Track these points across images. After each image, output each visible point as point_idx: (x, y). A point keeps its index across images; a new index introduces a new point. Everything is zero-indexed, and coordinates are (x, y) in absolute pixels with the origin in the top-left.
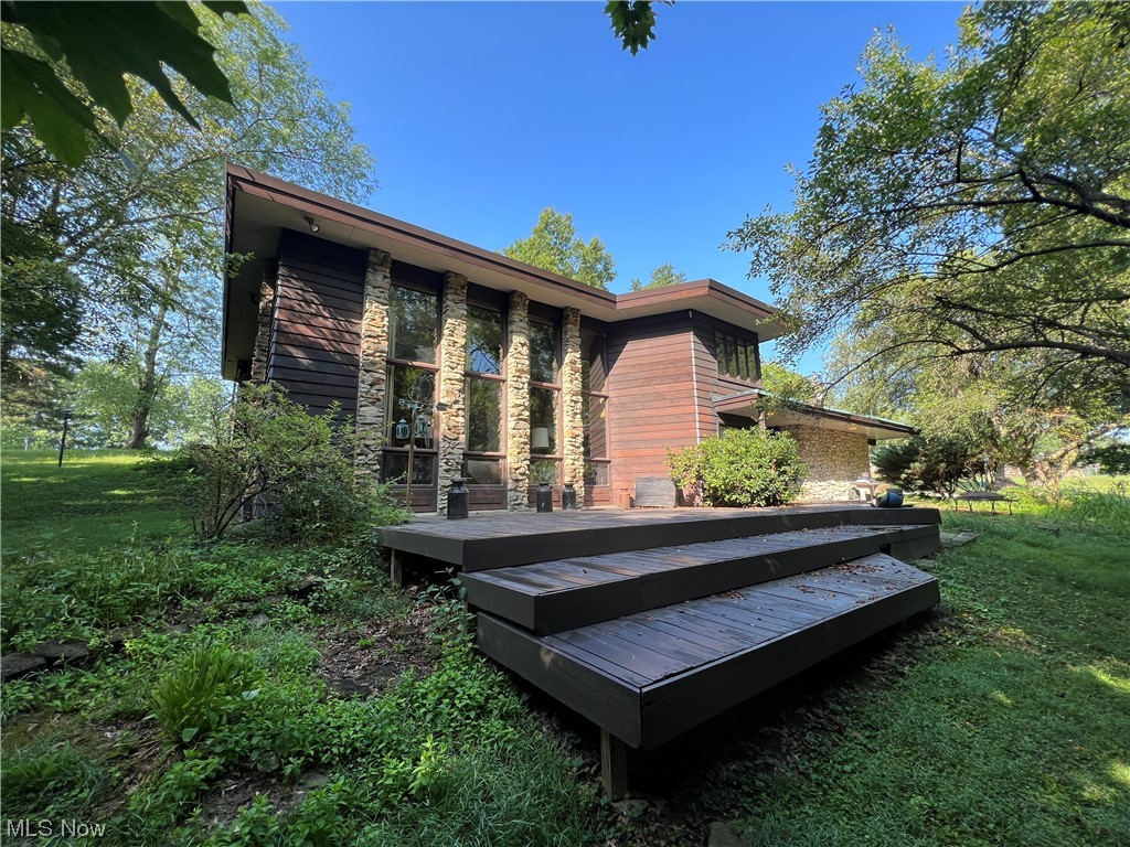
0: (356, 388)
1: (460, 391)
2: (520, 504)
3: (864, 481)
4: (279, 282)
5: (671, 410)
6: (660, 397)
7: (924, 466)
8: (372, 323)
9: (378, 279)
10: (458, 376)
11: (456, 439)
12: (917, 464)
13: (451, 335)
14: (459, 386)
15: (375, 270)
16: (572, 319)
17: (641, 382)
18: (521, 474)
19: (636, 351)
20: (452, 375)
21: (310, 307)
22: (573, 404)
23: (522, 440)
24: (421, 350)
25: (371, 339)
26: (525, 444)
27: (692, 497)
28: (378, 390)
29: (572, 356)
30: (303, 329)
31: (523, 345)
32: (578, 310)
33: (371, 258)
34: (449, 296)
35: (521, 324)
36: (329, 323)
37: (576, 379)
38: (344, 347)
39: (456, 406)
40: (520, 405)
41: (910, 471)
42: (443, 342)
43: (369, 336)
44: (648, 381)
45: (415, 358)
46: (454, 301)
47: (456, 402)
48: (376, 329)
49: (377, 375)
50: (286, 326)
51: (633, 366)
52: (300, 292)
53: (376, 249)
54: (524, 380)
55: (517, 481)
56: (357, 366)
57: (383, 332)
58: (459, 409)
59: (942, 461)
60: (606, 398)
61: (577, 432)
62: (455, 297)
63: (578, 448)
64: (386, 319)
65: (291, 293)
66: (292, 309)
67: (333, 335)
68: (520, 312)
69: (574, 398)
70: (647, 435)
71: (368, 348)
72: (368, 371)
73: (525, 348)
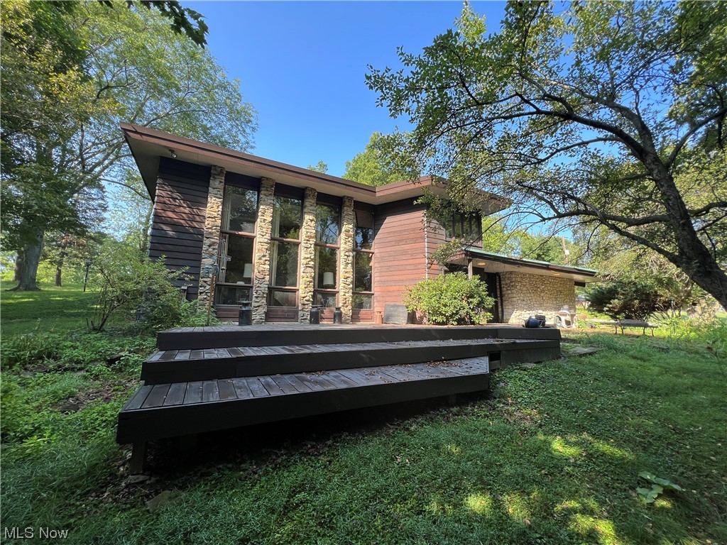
0: (201, 248)
1: (267, 249)
2: (306, 319)
3: (564, 311)
4: (157, 188)
5: (411, 261)
6: (405, 252)
7: (621, 302)
8: (212, 209)
9: (217, 184)
10: (266, 240)
11: (263, 278)
12: (616, 301)
13: (262, 216)
14: (266, 246)
15: (215, 178)
16: (347, 203)
17: (393, 243)
18: (306, 300)
19: (392, 223)
20: (262, 240)
21: (175, 202)
22: (346, 257)
23: (308, 279)
24: (245, 225)
25: (210, 219)
26: (310, 282)
27: (422, 318)
28: (214, 249)
29: (348, 227)
30: (170, 214)
31: (311, 221)
32: (352, 198)
33: (212, 171)
34: (262, 192)
35: (311, 208)
36: (187, 210)
37: (349, 241)
38: (195, 225)
39: (264, 259)
40: (308, 258)
41: (611, 306)
42: (259, 220)
43: (209, 217)
44: (398, 242)
45: (241, 230)
46: (265, 195)
47: (264, 256)
48: (214, 213)
49: (212, 240)
50: (161, 213)
51: (389, 233)
52: (169, 193)
53: (215, 166)
54: (311, 242)
55: (304, 304)
56: (202, 235)
57: (218, 214)
58: (266, 260)
59: (636, 299)
60: (373, 253)
61: (348, 275)
62: (266, 192)
63: (349, 285)
64: (221, 207)
65: (164, 194)
66: (164, 203)
67: (188, 217)
68: (310, 200)
69: (347, 254)
70: (396, 278)
71: (208, 224)
72: (208, 238)
73: (313, 222)
